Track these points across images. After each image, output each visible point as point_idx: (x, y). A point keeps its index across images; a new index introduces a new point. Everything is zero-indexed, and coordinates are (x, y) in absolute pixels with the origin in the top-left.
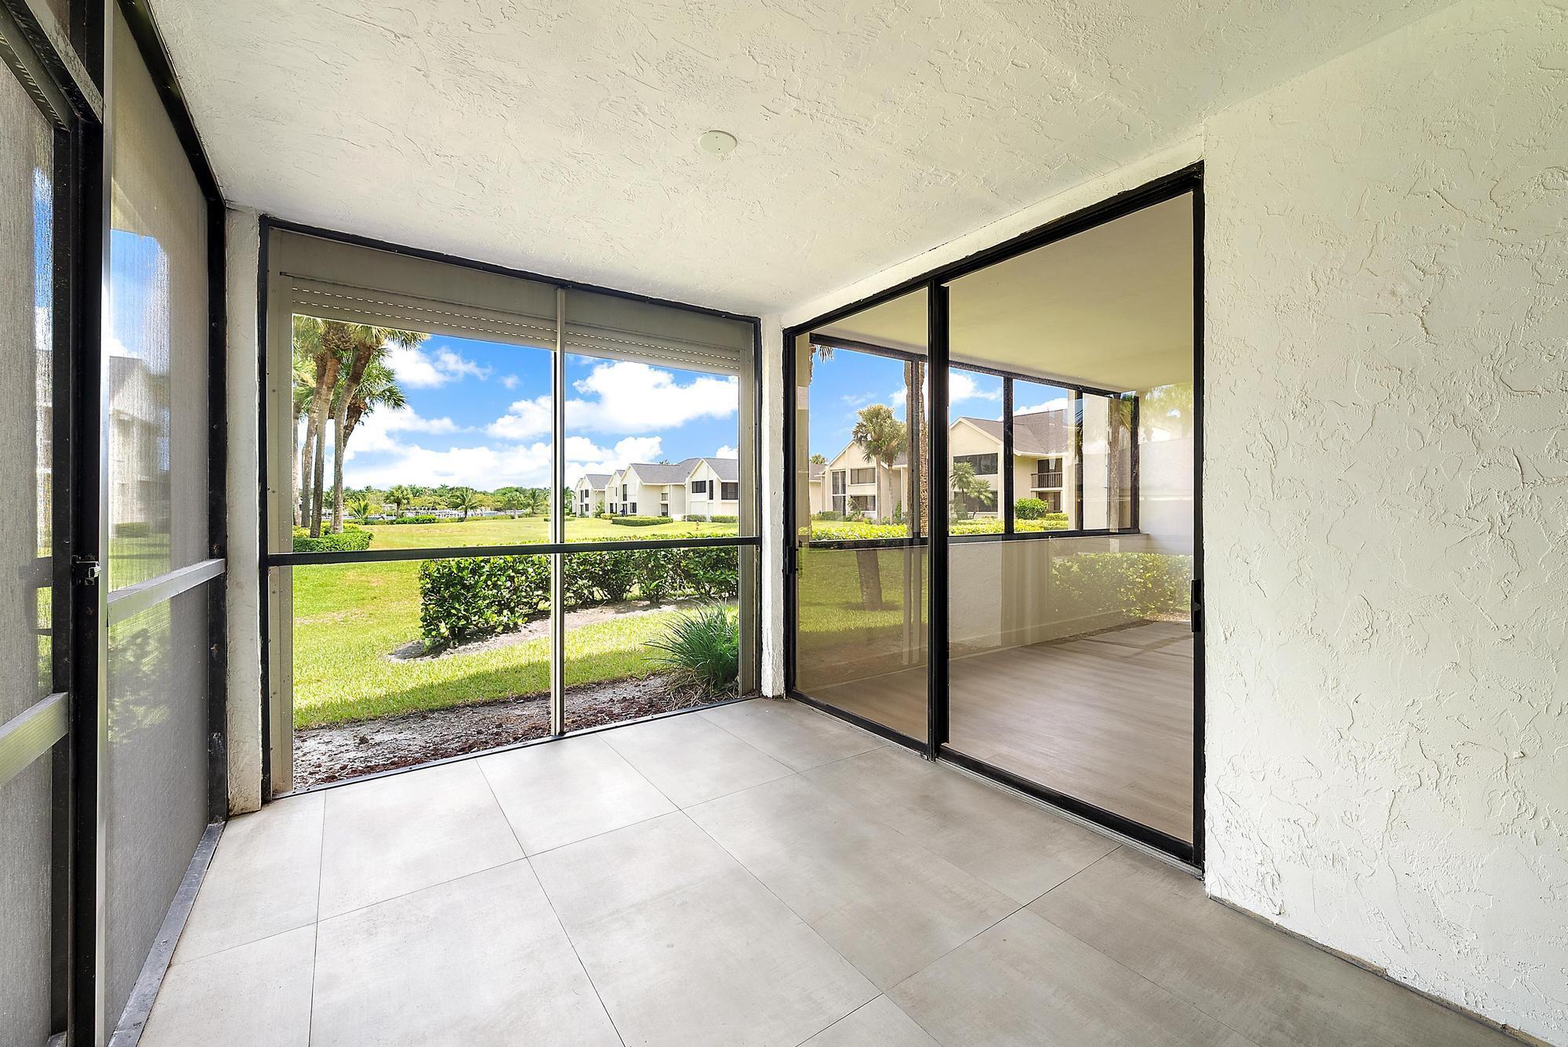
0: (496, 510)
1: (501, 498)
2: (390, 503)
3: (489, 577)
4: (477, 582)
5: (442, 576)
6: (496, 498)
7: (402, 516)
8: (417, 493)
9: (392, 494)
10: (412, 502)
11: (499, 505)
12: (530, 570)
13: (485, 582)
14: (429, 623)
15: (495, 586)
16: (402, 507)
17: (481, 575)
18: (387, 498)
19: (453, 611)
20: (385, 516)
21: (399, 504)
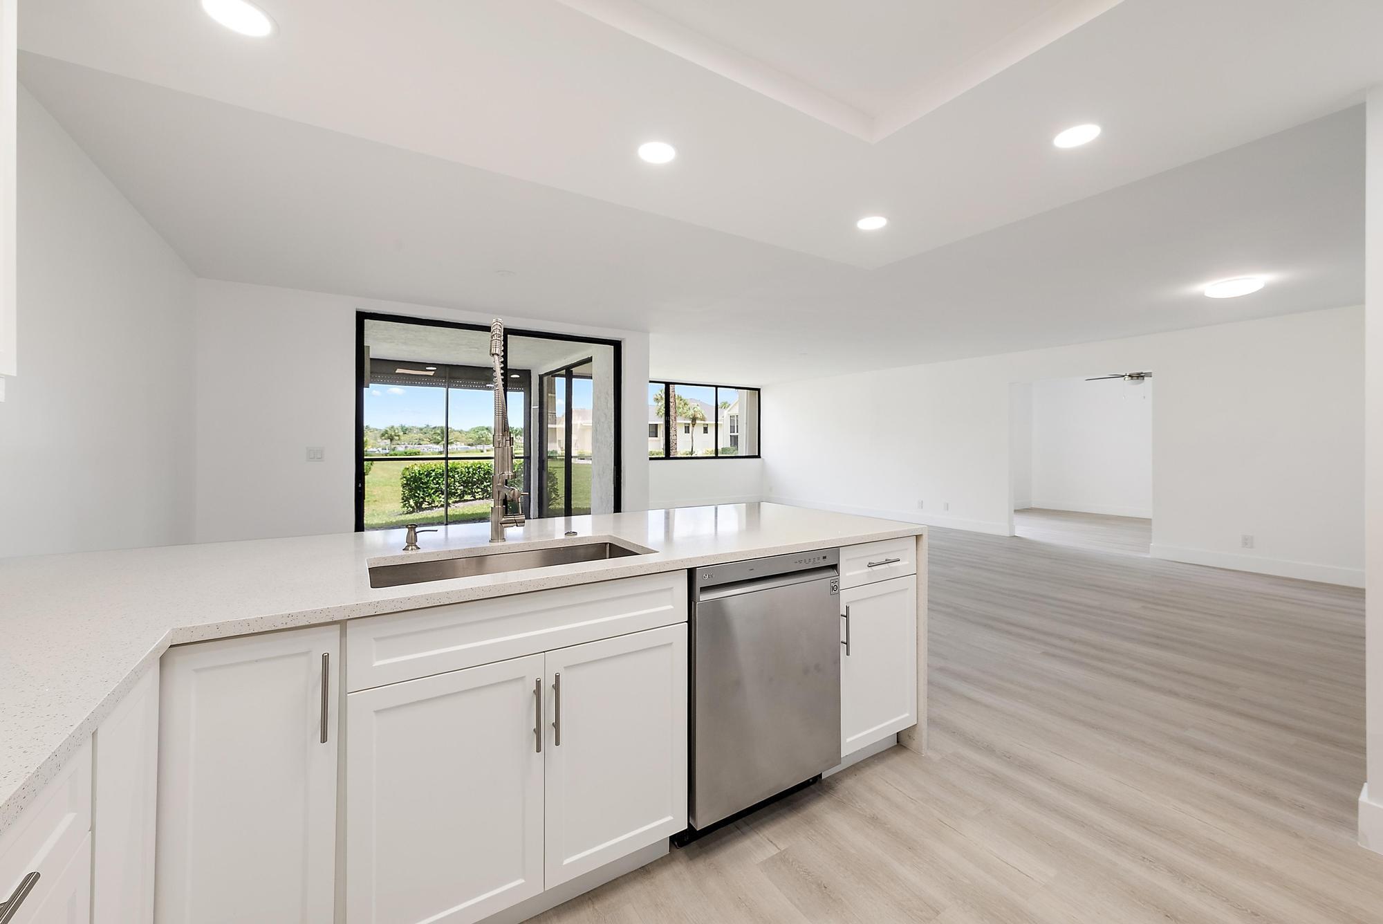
0: (469, 445)
1: (473, 435)
2: (385, 439)
3: (434, 479)
4: (428, 481)
5: (412, 477)
6: (469, 435)
7: (394, 450)
8: (405, 431)
9: (386, 432)
10: (402, 438)
11: (471, 441)
12: (456, 476)
13: (433, 480)
14: (405, 500)
15: (438, 483)
16: (394, 442)
17: (431, 477)
18: (383, 435)
19: (417, 494)
20: (380, 449)
21: (391, 440)
